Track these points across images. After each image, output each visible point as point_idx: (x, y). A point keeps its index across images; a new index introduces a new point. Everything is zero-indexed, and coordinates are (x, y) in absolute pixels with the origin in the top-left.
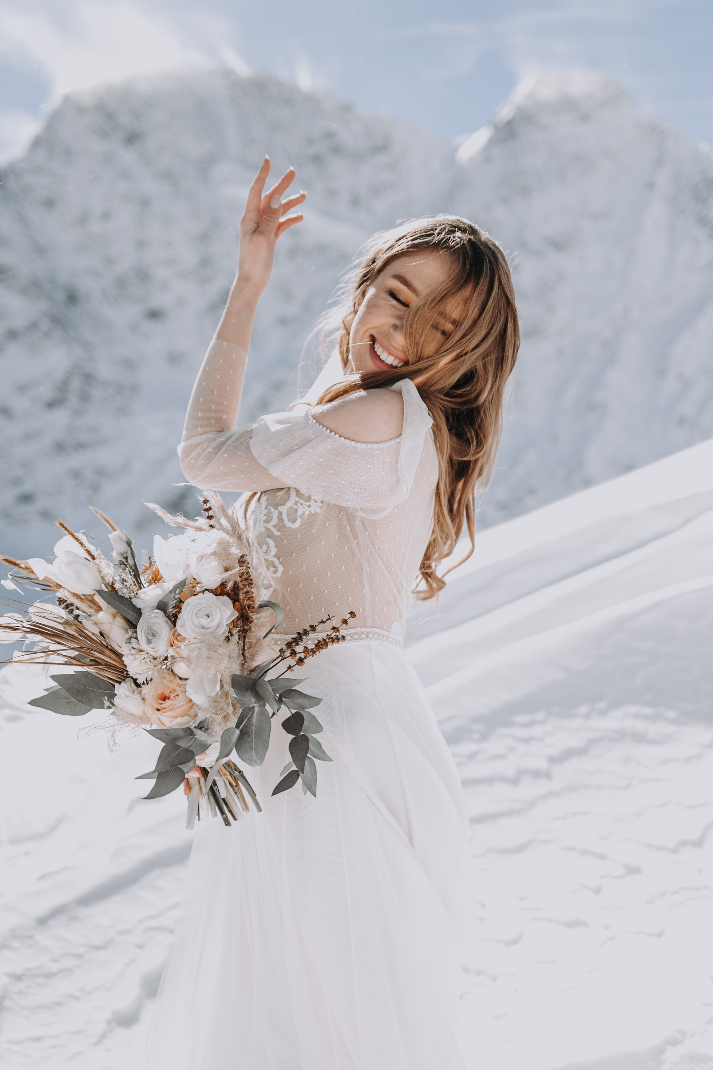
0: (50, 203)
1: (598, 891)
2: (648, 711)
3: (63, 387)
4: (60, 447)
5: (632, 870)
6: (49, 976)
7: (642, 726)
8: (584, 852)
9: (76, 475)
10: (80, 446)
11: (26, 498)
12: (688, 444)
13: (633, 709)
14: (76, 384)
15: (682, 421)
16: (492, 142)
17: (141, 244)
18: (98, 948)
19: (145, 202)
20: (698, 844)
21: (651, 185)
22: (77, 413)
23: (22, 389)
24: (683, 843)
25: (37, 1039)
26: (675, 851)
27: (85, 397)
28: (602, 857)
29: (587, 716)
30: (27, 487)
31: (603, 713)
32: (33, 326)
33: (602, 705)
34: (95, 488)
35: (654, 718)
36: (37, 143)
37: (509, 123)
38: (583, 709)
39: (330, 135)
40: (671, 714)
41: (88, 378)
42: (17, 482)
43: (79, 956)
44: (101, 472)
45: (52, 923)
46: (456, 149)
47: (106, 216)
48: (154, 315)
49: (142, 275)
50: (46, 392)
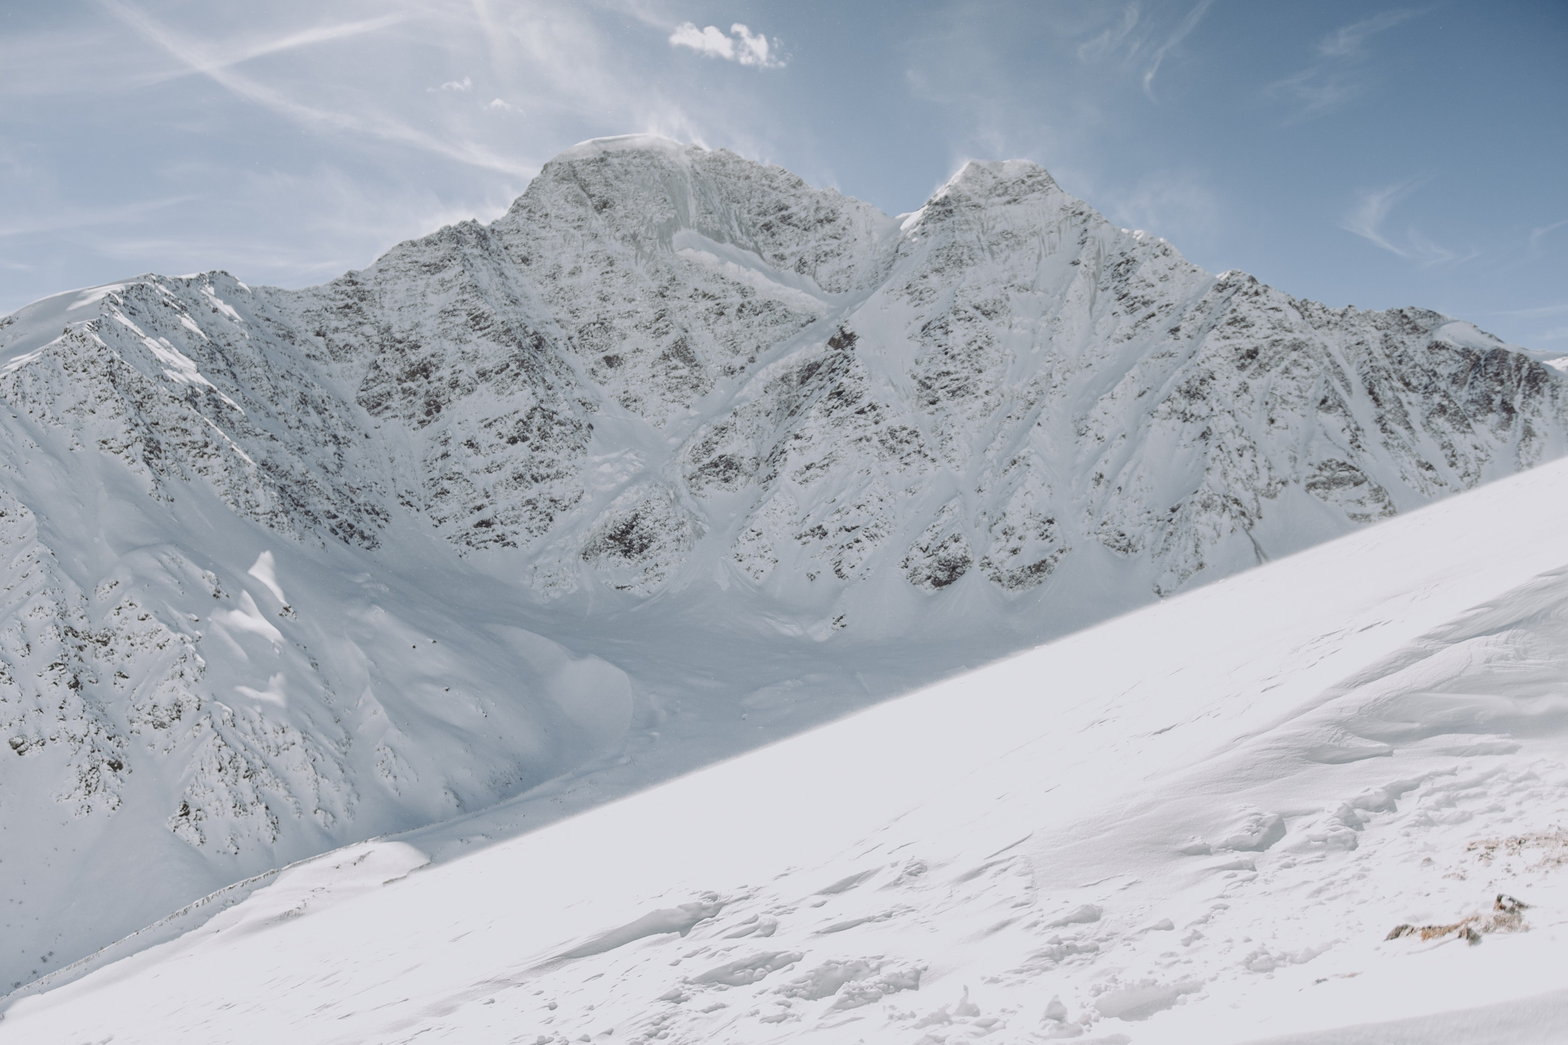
0: (525, 261)
3: (525, 425)
30: (487, 514)
44: (554, 501)
47: (575, 272)
48: (610, 361)
49: (603, 325)
50: (509, 428)
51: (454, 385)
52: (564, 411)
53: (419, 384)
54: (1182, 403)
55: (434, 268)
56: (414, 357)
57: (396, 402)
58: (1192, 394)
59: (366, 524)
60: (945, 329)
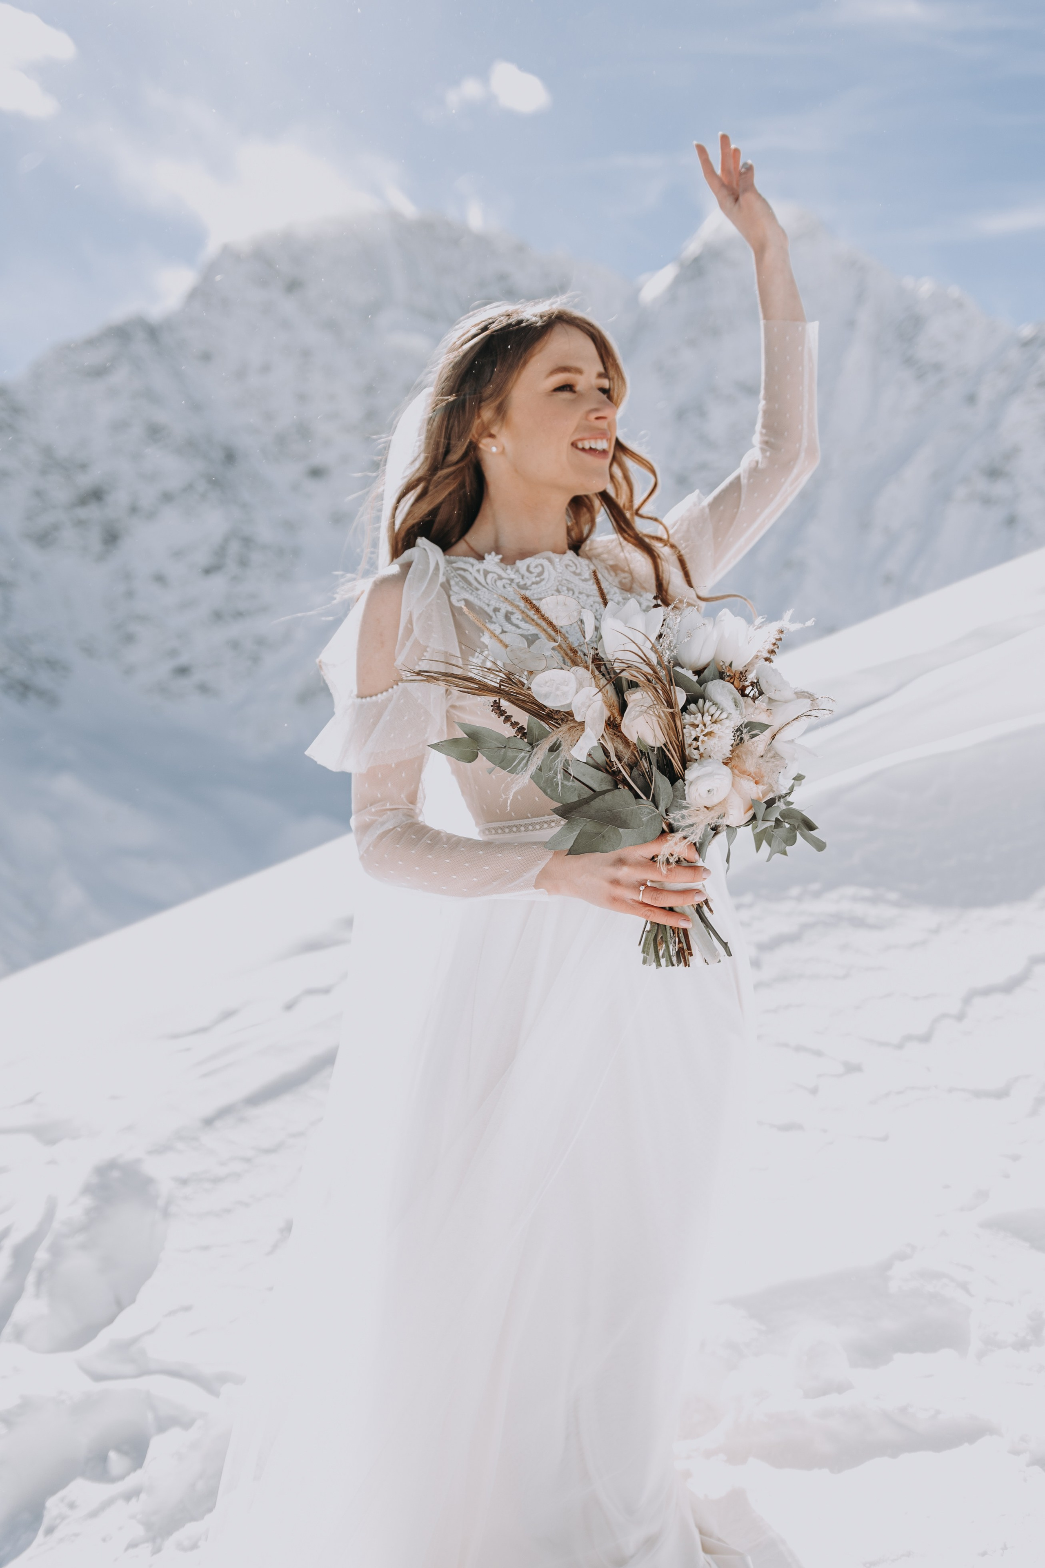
0: (206, 357)
1: (814, 1091)
2: (867, 892)
3: (221, 552)
4: (218, 616)
5: (852, 1068)
6: (217, 1180)
7: (860, 909)
8: (799, 1049)
9: (235, 645)
10: (239, 615)
11: (183, 671)
12: (896, 602)
13: (850, 891)
14: (234, 547)
15: (888, 579)
16: (678, 281)
17: (302, 398)
18: (268, 1151)
19: (306, 354)
20: (925, 1038)
21: (851, 324)
22: (235, 579)
23: (178, 554)
24: (909, 1038)
25: (206, 1248)
26: (900, 1046)
27: (243, 563)
28: (819, 1053)
29: (799, 899)
30: (184, 659)
31: (817, 895)
32: (189, 488)
33: (815, 886)
34: (256, 659)
35: (874, 901)
36: (194, 294)
37: (696, 260)
38: (795, 891)
39: (502, 277)
40: (893, 896)
41: (247, 541)
42: (173, 653)
43: (248, 1160)
44: (261, 641)
45: (218, 1124)
46: (639, 290)
47: (266, 369)
48: (316, 473)
49: (304, 431)
50: (202, 558)
51: (134, 510)
52: (265, 533)
53: (92, 512)
54: (981, 485)
55: (99, 372)
56: (85, 481)
57: (68, 535)
58: (994, 473)
59: (44, 679)
60: (702, 413)
